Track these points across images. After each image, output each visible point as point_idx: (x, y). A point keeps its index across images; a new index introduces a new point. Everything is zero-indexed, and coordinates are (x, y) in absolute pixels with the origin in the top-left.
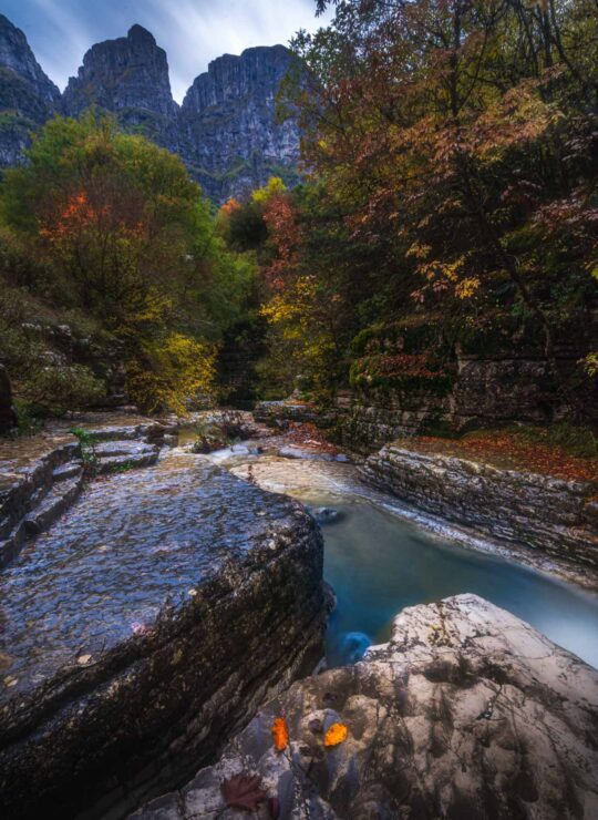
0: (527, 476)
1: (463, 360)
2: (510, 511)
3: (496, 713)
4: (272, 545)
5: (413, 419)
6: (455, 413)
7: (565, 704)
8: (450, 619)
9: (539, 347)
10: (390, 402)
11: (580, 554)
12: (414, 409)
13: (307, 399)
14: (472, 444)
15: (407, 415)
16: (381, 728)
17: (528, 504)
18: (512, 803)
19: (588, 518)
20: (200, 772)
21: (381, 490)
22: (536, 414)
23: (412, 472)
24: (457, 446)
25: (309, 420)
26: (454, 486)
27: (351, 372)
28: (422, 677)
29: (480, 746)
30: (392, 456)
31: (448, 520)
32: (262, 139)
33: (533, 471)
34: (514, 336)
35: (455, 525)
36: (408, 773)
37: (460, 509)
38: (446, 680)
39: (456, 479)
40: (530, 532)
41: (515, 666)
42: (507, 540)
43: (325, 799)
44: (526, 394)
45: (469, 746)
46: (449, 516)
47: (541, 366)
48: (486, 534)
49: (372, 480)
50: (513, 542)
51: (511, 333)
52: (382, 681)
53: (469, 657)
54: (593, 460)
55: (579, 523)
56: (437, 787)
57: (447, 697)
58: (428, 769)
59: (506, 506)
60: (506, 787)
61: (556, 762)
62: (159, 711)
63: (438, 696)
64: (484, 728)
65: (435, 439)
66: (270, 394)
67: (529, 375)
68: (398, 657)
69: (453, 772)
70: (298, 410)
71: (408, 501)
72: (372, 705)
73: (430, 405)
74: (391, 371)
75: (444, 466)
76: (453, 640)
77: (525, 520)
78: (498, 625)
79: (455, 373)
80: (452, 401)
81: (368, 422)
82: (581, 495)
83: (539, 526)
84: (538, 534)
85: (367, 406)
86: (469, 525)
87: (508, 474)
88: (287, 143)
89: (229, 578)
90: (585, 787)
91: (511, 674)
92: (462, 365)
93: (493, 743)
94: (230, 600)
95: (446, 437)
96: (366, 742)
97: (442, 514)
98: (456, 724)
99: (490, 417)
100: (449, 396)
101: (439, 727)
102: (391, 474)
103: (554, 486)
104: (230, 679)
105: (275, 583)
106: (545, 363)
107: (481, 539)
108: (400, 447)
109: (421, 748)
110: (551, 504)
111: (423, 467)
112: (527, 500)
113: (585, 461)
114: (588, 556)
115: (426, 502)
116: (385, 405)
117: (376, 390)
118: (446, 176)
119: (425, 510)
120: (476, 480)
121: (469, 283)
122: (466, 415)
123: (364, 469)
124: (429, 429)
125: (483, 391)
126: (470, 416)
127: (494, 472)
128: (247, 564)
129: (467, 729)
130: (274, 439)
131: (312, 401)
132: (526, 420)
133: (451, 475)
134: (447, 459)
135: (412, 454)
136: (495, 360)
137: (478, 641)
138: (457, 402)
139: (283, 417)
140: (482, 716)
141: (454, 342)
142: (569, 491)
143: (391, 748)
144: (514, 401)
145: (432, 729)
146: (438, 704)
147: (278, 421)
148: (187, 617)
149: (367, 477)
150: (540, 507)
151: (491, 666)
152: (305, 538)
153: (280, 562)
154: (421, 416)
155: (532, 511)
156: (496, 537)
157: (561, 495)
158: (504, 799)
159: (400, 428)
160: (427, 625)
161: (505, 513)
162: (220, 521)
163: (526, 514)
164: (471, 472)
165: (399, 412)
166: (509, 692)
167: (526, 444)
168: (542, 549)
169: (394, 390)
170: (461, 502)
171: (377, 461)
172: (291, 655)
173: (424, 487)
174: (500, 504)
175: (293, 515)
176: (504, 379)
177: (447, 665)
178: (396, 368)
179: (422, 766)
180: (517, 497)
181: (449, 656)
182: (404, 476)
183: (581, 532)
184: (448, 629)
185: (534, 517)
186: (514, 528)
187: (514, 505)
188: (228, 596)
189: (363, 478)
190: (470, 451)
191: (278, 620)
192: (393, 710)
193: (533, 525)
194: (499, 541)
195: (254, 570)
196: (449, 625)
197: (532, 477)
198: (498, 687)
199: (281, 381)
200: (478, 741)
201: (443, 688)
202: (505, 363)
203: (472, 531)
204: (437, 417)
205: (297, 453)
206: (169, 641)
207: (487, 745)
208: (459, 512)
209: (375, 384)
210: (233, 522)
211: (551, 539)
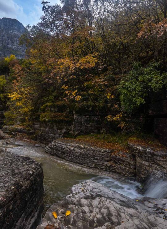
0: (96, 149)
1: (75, 115)
2: (92, 159)
3: (101, 203)
4: (31, 172)
5: (61, 132)
6: (74, 130)
7: (115, 199)
8: (86, 186)
9: (96, 113)
10: (54, 127)
11: (111, 169)
12: (61, 129)
13: (23, 125)
14: (80, 140)
15: (59, 131)
16: (78, 210)
17: (97, 156)
18: (109, 218)
19: (112, 159)
20: (38, 227)
21: (53, 155)
22: (96, 131)
23: (63, 149)
24: (76, 141)
25: (24, 132)
26: (76, 152)
27: (41, 117)
28: (84, 199)
29: (100, 210)
30: (56, 144)
31: (75, 163)
32: (7, 42)
33: (98, 147)
34: (89, 110)
35: (77, 164)
36: (87, 217)
37: (79, 159)
38: (89, 198)
39: (77, 150)
40: (98, 164)
41: (103, 194)
42: (92, 167)
43: (70, 225)
44: (93, 125)
45: (97, 210)
46: (75, 162)
47: (96, 118)
48: (86, 166)
49: (50, 152)
50: (94, 168)
51: (88, 109)
52: (74, 201)
53: (93, 194)
54: (111, 143)
55: (110, 161)
56: (93, 218)
57: (90, 202)
58: (90, 216)
59: (91, 157)
60: (107, 215)
61: (115, 209)
62: (7, 224)
63: (88, 202)
64: (100, 206)
65: (68, 139)
66: (9, 123)
67: (93, 120)
68: (76, 196)
69: (95, 215)
70: (20, 129)
71: (62, 158)
72: (74, 206)
73: (66, 128)
74: (54, 118)
75: (73, 146)
76: (87, 191)
77: (97, 161)
78: (97, 186)
79: (73, 119)
80: (73, 127)
81: (46, 133)
82: (110, 153)
83: (101, 162)
84: (100, 165)
85: (46, 128)
86: (81, 164)
87: (91, 148)
88: (16, 44)
89: (21, 183)
90: (121, 212)
91: (103, 195)
92: (75, 117)
93: (102, 209)
94: (22, 189)
95: (72, 138)
96: (75, 213)
97: (73, 161)
98: (94, 206)
99: (84, 132)
100: (72, 125)
101: (90, 208)
102: (57, 150)
103: (103, 151)
104: (22, 215)
105: (33, 184)
106: (97, 117)
107: (85, 168)
108: (59, 141)
109: (88, 212)
110: (103, 156)
111: (67, 147)
112: (97, 155)
113: (110, 144)
114: (113, 170)
115: (68, 158)
116: (52, 128)
117: (49, 123)
118: (72, 72)
119: (68, 160)
120: (83, 150)
121: (79, 97)
122: (77, 131)
123: (47, 149)
124: (66, 135)
125: (82, 124)
126: (78, 131)
127: (87, 148)
128: (25, 178)
129: (96, 207)
130: (12, 139)
131: (25, 126)
132: (94, 132)
133: (75, 149)
134: (74, 145)
135: (63, 143)
136: (84, 116)
137: (93, 190)
138: (74, 127)
139: (15, 131)
140: (99, 204)
141: (73, 110)
142: (107, 152)
143: (81, 213)
144: (90, 127)
145: (89, 208)
146: (89, 204)
147: (13, 133)
148: (13, 195)
149: (48, 151)
150: (100, 157)
151: (98, 195)
152: (39, 170)
153: (34, 177)
154: (63, 131)
155: (98, 158)
156: (89, 167)
157: (105, 153)
158: (107, 217)
159: (57, 135)
160: (80, 188)
161: (91, 159)
162: (11, 166)
163: (97, 159)
164: (81, 148)
165: (56, 130)
166: (103, 199)
167: (94, 139)
168: (102, 169)
169: (55, 123)
170: (79, 157)
171: (52, 146)
172: (36, 208)
173: (67, 153)
174: (90, 157)
175: (34, 163)
176: (88, 121)
177: (88, 196)
178: (56, 117)
179: (89, 215)
180: (94, 155)
181: (88, 194)
182: (61, 150)
183: (111, 163)
184: (86, 189)
185: (99, 160)
186: (94, 164)
187: (93, 157)
188: (22, 188)
189: (47, 151)
190: (79, 142)
191: (33, 196)
192: (79, 206)
193: (99, 162)
194: (90, 168)
195: (27, 180)
196: (86, 188)
197: (98, 149)
198: (101, 198)
199: (13, 119)
200: (99, 209)
201: (89, 200)
202: (87, 116)
203: (82, 166)
204: (69, 132)
205: (21, 144)
206: (9, 202)
207: (101, 209)
208: (78, 160)
209: (49, 121)
210: (16, 166)
211: (104, 166)
